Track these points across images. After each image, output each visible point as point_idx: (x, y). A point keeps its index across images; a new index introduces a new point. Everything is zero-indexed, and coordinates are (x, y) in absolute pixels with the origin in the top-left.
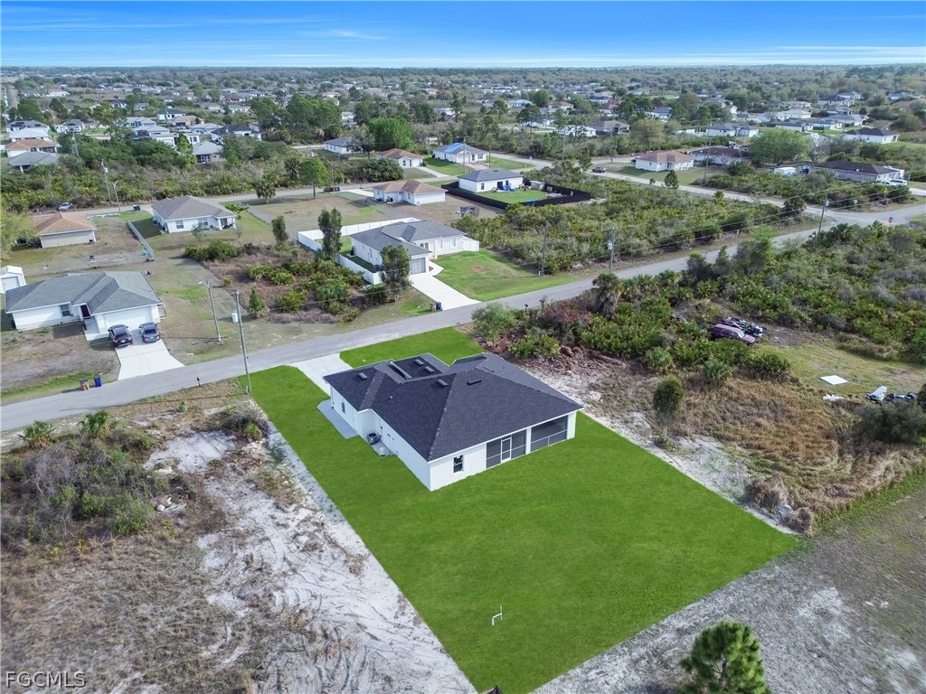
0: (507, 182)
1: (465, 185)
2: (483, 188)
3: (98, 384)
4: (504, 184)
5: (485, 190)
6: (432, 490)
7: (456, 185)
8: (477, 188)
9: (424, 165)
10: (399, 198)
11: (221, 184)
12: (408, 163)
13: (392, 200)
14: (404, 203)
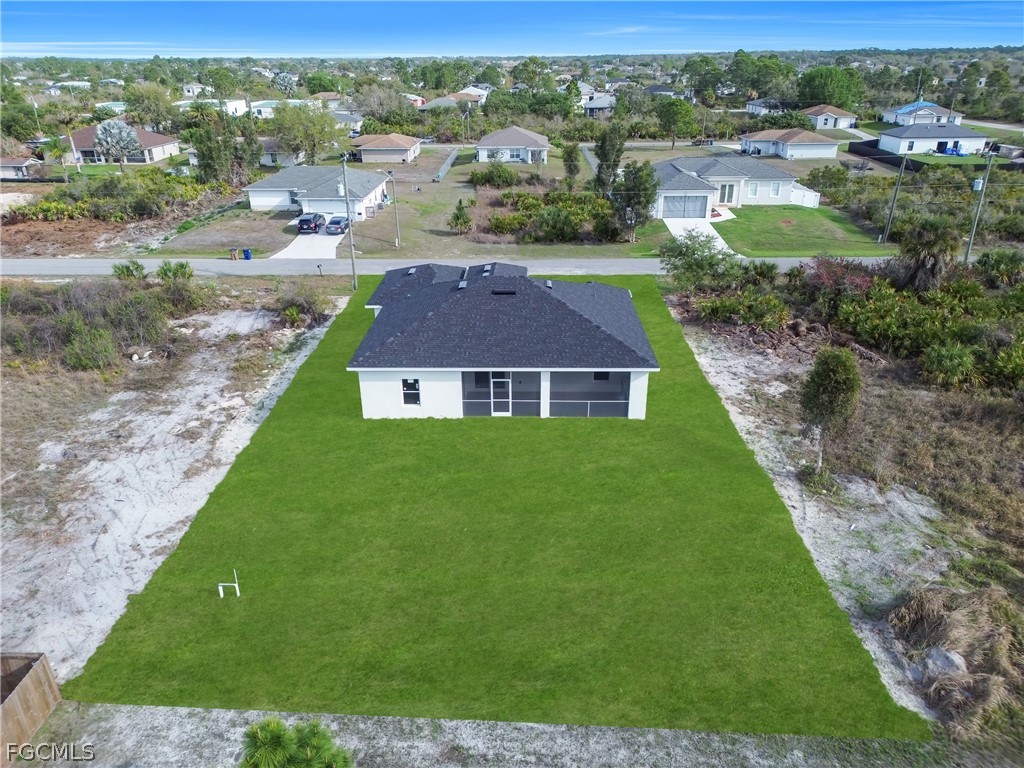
0: (956, 144)
1: (887, 143)
2: (911, 148)
3: (247, 257)
4: (950, 145)
5: (914, 151)
6: (365, 417)
7: (874, 144)
8: (902, 148)
9: (855, 126)
10: (772, 150)
11: (582, 129)
12: (831, 122)
13: (759, 152)
14: (777, 156)
